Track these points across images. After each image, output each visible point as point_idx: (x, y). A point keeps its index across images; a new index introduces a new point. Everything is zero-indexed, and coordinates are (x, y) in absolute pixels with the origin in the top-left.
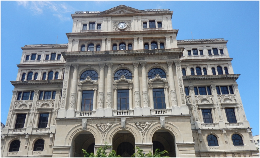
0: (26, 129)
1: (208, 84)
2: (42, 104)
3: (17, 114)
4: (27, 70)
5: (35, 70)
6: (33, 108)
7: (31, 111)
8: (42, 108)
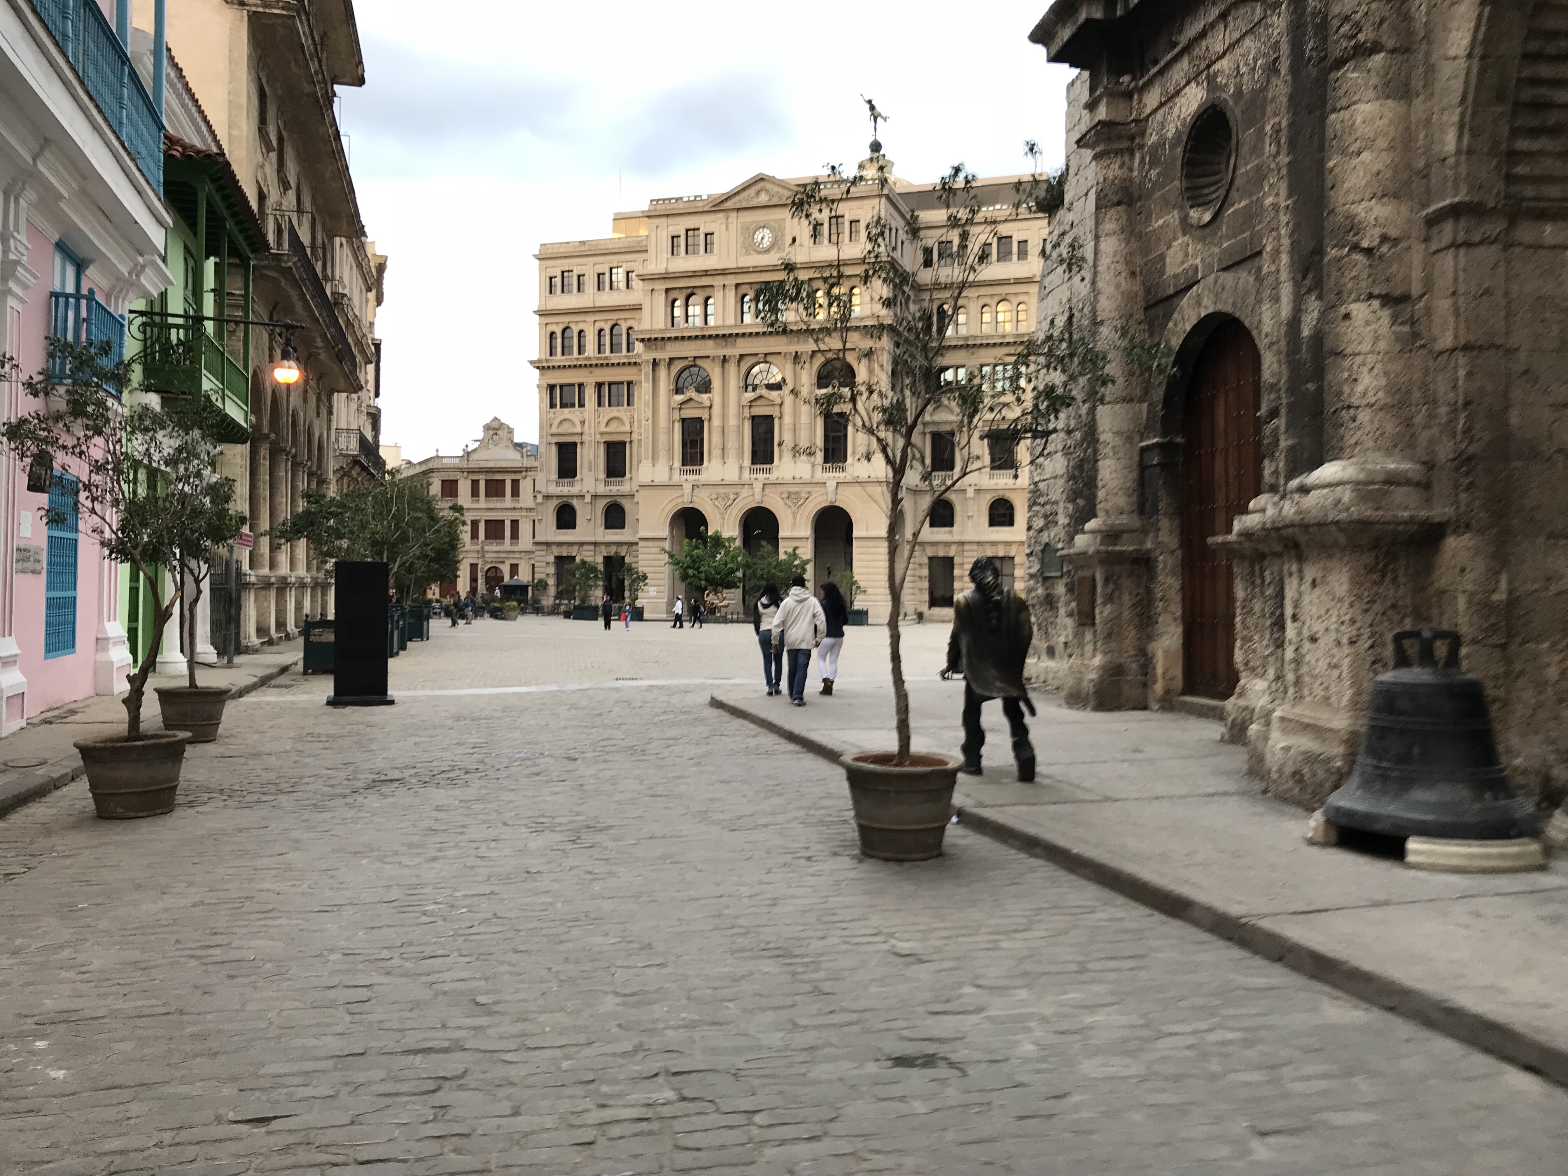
0: (582, 480)
2: (606, 419)
3: (556, 443)
4: (558, 323)
5: (577, 322)
6: (590, 428)
7: (585, 438)
8: (609, 429)
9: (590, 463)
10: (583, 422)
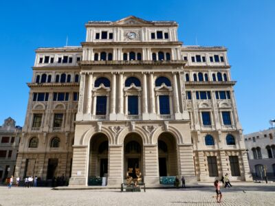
0: (43, 128)
2: (56, 105)
3: (34, 114)
5: (48, 72)
6: (49, 108)
7: (47, 112)
8: (57, 109)
9: (47, 121)
10: (46, 106)
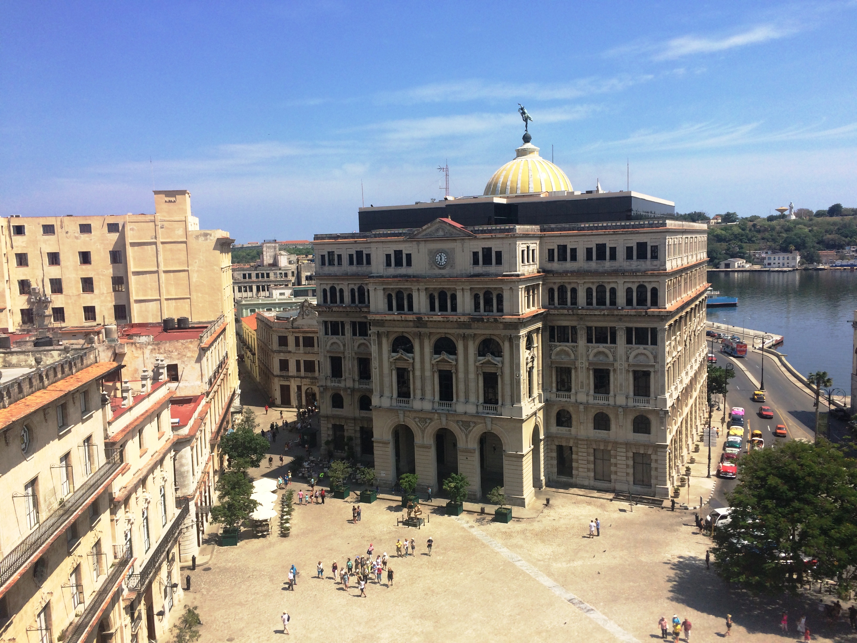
0: (345, 380)
1: (612, 325)
2: (357, 344)
3: (330, 357)
4: (327, 284)
5: (338, 284)
6: (348, 349)
7: (346, 354)
8: (360, 350)
9: (349, 370)
10: (344, 345)
